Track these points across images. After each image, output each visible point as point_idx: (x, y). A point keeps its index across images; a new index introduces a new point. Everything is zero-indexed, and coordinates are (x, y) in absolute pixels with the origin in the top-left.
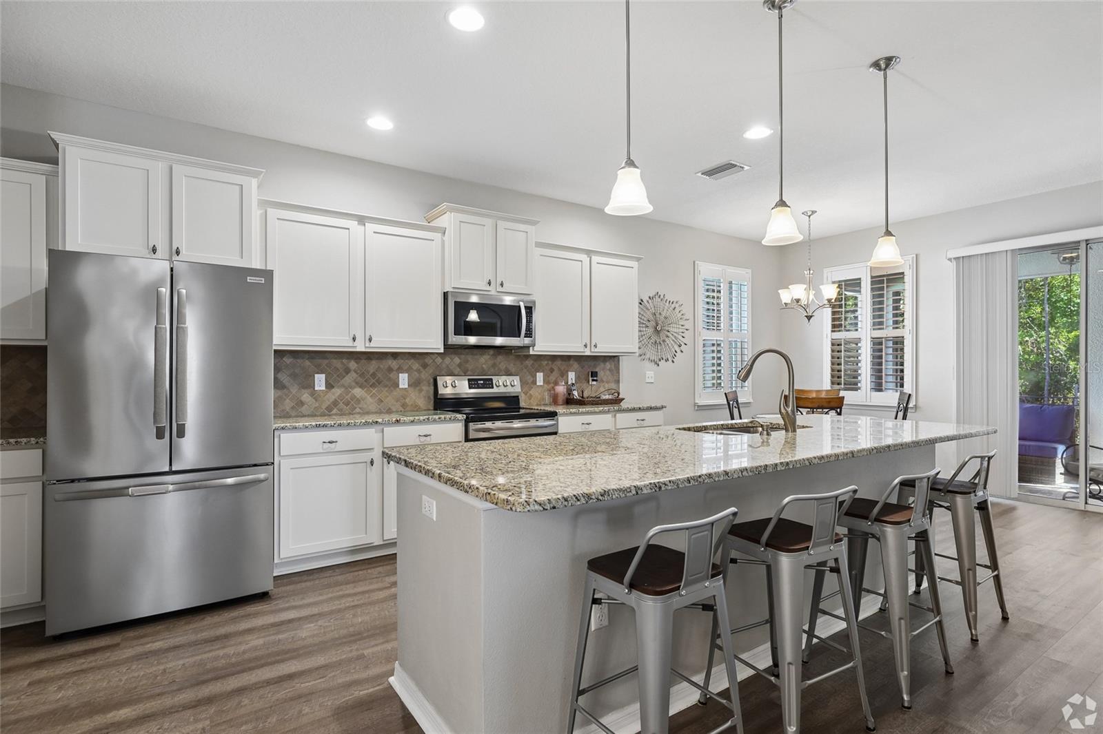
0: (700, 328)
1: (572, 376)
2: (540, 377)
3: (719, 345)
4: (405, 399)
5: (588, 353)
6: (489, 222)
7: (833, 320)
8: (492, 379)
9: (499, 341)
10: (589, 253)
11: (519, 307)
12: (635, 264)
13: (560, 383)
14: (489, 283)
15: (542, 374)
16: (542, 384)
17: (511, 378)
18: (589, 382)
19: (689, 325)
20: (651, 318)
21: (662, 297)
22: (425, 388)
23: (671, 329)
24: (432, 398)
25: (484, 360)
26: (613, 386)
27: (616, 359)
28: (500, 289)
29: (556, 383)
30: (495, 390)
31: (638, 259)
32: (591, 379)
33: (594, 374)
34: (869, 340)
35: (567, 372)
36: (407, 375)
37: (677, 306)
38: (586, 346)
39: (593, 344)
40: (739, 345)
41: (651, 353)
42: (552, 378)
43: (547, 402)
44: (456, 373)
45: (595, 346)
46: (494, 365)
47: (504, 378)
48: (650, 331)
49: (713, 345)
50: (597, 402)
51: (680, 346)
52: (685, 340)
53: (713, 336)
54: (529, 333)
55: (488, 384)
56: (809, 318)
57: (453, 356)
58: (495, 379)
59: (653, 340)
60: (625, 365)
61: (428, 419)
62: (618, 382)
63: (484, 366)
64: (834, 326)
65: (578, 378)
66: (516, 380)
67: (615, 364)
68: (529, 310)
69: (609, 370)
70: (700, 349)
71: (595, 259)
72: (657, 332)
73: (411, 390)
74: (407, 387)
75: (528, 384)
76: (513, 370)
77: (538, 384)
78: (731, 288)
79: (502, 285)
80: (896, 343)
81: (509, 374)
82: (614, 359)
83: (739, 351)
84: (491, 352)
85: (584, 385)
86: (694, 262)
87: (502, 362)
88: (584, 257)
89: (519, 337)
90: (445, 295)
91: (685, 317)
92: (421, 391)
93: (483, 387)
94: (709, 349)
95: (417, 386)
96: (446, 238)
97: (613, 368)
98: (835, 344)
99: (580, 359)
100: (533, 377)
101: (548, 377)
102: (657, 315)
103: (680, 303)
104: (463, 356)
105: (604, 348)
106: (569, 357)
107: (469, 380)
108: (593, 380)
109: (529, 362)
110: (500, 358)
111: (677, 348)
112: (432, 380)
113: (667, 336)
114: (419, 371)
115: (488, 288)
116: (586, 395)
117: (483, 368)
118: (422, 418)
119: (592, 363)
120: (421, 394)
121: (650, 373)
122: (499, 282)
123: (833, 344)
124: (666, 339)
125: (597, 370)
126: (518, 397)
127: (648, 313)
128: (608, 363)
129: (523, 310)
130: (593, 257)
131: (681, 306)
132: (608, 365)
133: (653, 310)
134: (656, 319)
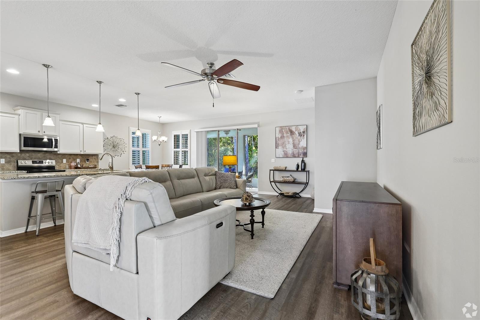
0: (131, 146)
1: (78, 160)
3: (139, 152)
4: (3, 167)
5: (83, 153)
6: (39, 113)
8: (43, 161)
9: (45, 149)
10: (82, 124)
11: (52, 139)
13: (72, 162)
14: (39, 132)
15: (65, 160)
16: (65, 162)
17: (52, 160)
18: (85, 162)
19: (126, 146)
21: (116, 137)
22: (13, 164)
23: (120, 147)
24: (16, 167)
25: (39, 155)
27: (97, 155)
28: (44, 133)
30: (44, 164)
32: (86, 161)
33: (88, 160)
34: (182, 151)
35: (76, 159)
36: (4, 159)
37: (122, 140)
38: (81, 151)
39: (84, 151)
40: (146, 152)
42: (70, 161)
43: (67, 168)
44: (27, 159)
45: (85, 151)
46: (44, 157)
47: (48, 160)
50: (87, 168)
51: (123, 152)
52: (125, 150)
53: (136, 149)
54: (56, 147)
55: (41, 162)
56: (160, 145)
57: (26, 153)
59: (112, 150)
60: (100, 157)
61: (10, 172)
62: (97, 162)
63: (40, 157)
64: (175, 147)
65: (81, 161)
66: (54, 161)
67: (97, 157)
68: (56, 140)
69: (94, 158)
70: (131, 153)
72: (114, 147)
73: (6, 164)
74: (4, 163)
75: (59, 162)
76: (53, 158)
77: (64, 162)
79: (44, 132)
80: (184, 152)
81: (50, 159)
84: (43, 152)
85: (84, 163)
86: (129, 127)
88: (80, 125)
89: (52, 148)
90: (20, 135)
92: (11, 164)
93: (39, 163)
94: (135, 153)
95: (9, 163)
96: (20, 117)
97: (96, 158)
98: (175, 152)
100: (62, 160)
101: (68, 160)
102: (114, 143)
104: (30, 154)
105: (89, 152)
106: (77, 155)
107: (32, 161)
108: (87, 162)
112: (16, 161)
113: (118, 149)
114: (9, 158)
115: (39, 133)
116: (83, 166)
117: (39, 157)
118: (7, 172)
119: (86, 156)
120: (11, 166)
122: (43, 131)
124: (118, 150)
125: (89, 158)
126: (54, 166)
127: (110, 142)
128: (94, 156)
129: (53, 141)
130: (84, 125)
131: (124, 140)
132: (94, 157)
133: (112, 141)
134: (113, 144)
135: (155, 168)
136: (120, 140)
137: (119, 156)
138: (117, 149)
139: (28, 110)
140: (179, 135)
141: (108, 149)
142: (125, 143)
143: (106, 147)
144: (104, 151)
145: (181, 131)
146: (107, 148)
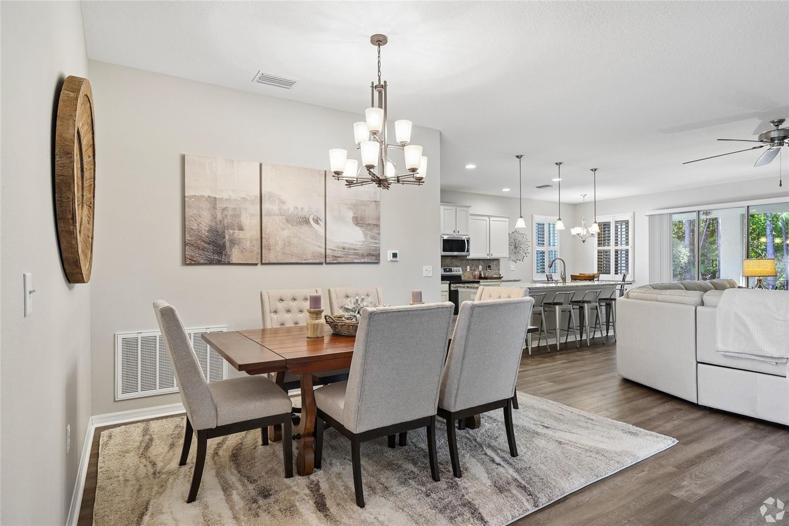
0: (535, 246)
1: (480, 267)
2: (468, 267)
3: (544, 253)
5: (489, 258)
6: (454, 208)
7: (599, 241)
9: (456, 253)
10: (489, 216)
11: (465, 240)
12: (507, 220)
14: (454, 232)
17: (459, 268)
18: (487, 269)
19: (530, 244)
20: (513, 241)
21: (518, 232)
23: (521, 246)
25: (448, 261)
26: (497, 272)
27: (499, 260)
28: (457, 234)
29: (475, 271)
30: (453, 273)
31: (508, 218)
33: (489, 267)
34: (614, 250)
35: (479, 265)
37: (524, 236)
38: (488, 255)
40: (553, 252)
41: (513, 258)
43: (472, 277)
45: (492, 255)
46: (452, 263)
47: (456, 268)
48: (513, 247)
49: (541, 253)
50: (492, 278)
51: (526, 254)
52: (528, 251)
53: (541, 249)
54: (468, 251)
55: (450, 270)
56: (584, 241)
58: (453, 268)
59: (514, 252)
60: (502, 263)
62: (499, 270)
63: (448, 263)
64: (599, 244)
66: (461, 268)
68: (468, 241)
69: (495, 265)
70: (535, 255)
71: (491, 219)
72: (516, 248)
75: (464, 270)
76: (459, 265)
77: (468, 271)
78: (549, 226)
79: (458, 232)
80: (625, 252)
81: (457, 266)
82: (497, 260)
83: (554, 255)
84: (450, 257)
85: (486, 271)
86: (533, 214)
87: (455, 261)
88: (487, 218)
89: (464, 252)
91: (528, 240)
93: (449, 271)
94: (539, 255)
97: (497, 264)
98: (599, 252)
99: (484, 260)
100: (466, 268)
102: (516, 240)
103: (526, 234)
105: (495, 256)
106: (479, 260)
107: (444, 269)
108: (489, 269)
109: (464, 262)
110: (454, 260)
111: (524, 255)
113: (520, 250)
115: (453, 234)
116: (486, 276)
119: (488, 262)
121: (513, 266)
123: (598, 252)
124: (520, 251)
125: (491, 265)
126: (460, 276)
127: (512, 239)
128: (494, 262)
129: (466, 242)
130: (491, 218)
131: (526, 235)
133: (514, 238)
134: (515, 242)
135: (587, 279)
137: (521, 260)
139: (446, 205)
140: (610, 222)
145: (614, 215)
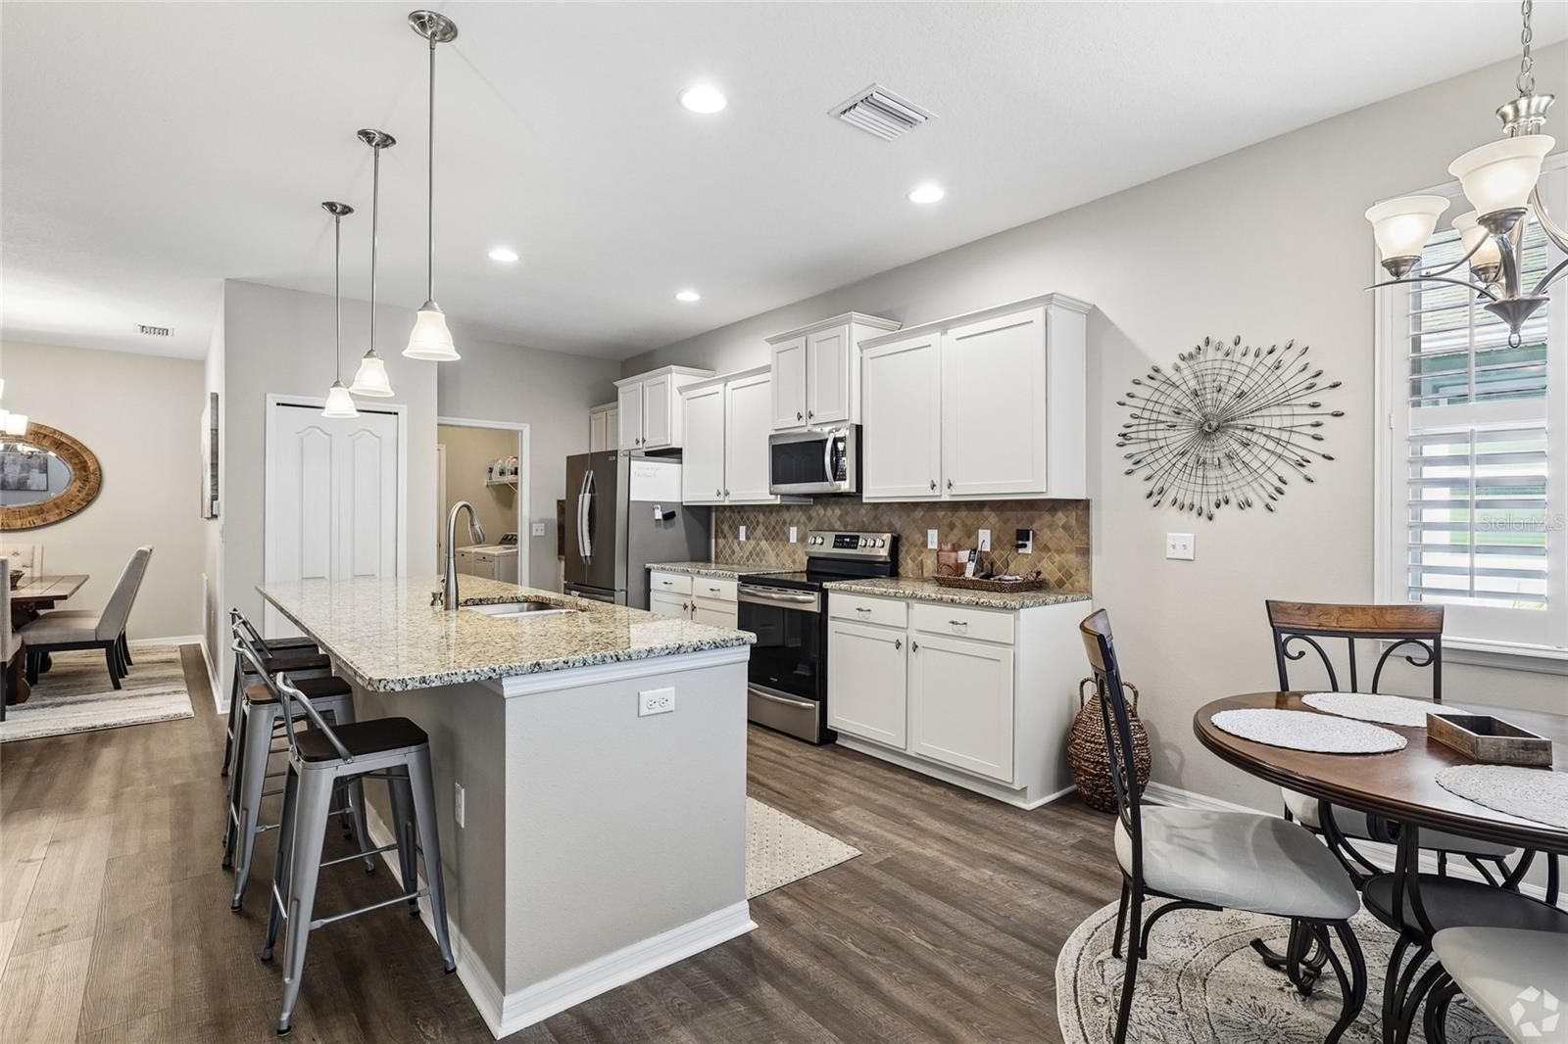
1: (984, 538)
2: (932, 535)
6: (802, 342)
8: (861, 537)
10: (943, 327)
11: (827, 440)
13: (965, 549)
14: (800, 418)
15: (935, 531)
18: (1016, 549)
20: (1186, 402)
21: (1227, 346)
23: (1262, 423)
26: (1071, 557)
27: (1081, 508)
30: (855, 551)
32: (1017, 543)
33: (1028, 534)
35: (977, 529)
36: (796, 528)
37: (1287, 357)
38: (933, 486)
39: (945, 481)
42: (952, 538)
44: (824, 528)
45: (950, 486)
46: (876, 518)
51: (1301, 465)
55: (854, 542)
57: (834, 507)
58: (866, 536)
60: (1105, 520)
62: (1085, 551)
65: (995, 541)
67: (1079, 517)
69: (1063, 527)
71: (955, 333)
73: (799, 545)
74: (796, 541)
76: (898, 525)
87: (885, 513)
88: (935, 338)
89: (829, 480)
93: (847, 546)
95: (804, 542)
99: (999, 506)
100: (924, 536)
101: (947, 535)
103: (1303, 348)
106: (982, 504)
107: (836, 537)
108: (1019, 546)
109: (918, 513)
111: (1287, 470)
113: (1247, 443)
119: (1024, 514)
124: (1242, 451)
127: (1176, 394)
128: (1060, 514)
132: (1061, 518)
133: (1193, 384)
134: (1200, 407)
136: (1271, 360)
137: (1258, 506)
138: (1236, 446)
141: (1152, 451)
142: (1320, 382)
143: (1141, 441)
144: (1129, 473)
146: (1145, 447)
